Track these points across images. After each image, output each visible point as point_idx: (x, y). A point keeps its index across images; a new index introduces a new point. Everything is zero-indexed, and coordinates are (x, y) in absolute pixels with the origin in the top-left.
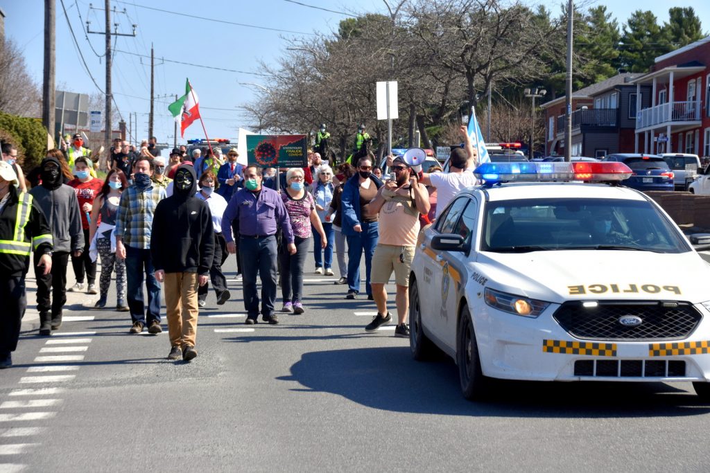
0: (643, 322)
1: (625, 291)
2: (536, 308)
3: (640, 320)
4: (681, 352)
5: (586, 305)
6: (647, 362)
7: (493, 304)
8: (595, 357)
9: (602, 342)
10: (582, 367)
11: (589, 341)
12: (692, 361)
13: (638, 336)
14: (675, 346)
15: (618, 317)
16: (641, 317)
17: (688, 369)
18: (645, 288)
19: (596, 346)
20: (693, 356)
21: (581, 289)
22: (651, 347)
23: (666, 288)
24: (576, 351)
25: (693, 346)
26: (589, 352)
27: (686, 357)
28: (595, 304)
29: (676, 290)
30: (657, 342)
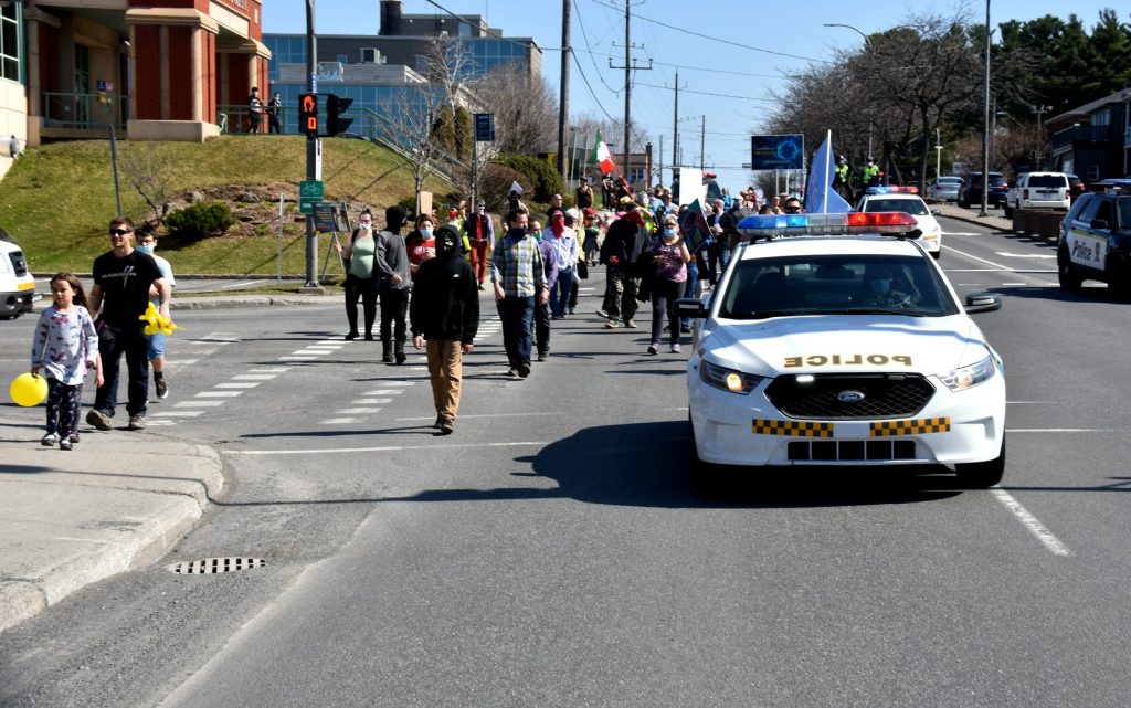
0: (865, 398)
1: (847, 363)
2: (749, 384)
3: (862, 396)
4: (908, 431)
5: (800, 379)
6: (868, 442)
7: (707, 380)
8: (809, 438)
9: (817, 422)
10: (796, 450)
11: (802, 421)
12: (921, 441)
13: (858, 414)
14: (900, 424)
15: (838, 393)
16: (863, 392)
17: (918, 450)
18: (871, 359)
19: (810, 426)
20: (922, 436)
21: (798, 362)
22: (872, 426)
23: (896, 359)
24: (788, 432)
25: (922, 424)
26: (802, 433)
27: (915, 435)
28: (810, 379)
29: (907, 361)
30: (878, 422)
